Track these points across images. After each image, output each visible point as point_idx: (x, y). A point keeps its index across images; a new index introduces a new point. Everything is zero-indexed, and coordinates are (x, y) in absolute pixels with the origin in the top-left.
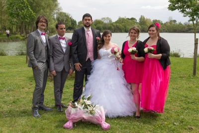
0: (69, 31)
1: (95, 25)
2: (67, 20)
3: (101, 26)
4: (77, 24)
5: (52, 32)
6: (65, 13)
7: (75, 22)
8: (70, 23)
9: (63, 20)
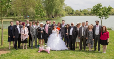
0: (71, 15)
1: (84, 12)
2: (70, 10)
3: (86, 12)
4: (75, 11)
5: (62, 16)
6: (69, 7)
7: (74, 10)
8: (71, 11)
9: (68, 10)
